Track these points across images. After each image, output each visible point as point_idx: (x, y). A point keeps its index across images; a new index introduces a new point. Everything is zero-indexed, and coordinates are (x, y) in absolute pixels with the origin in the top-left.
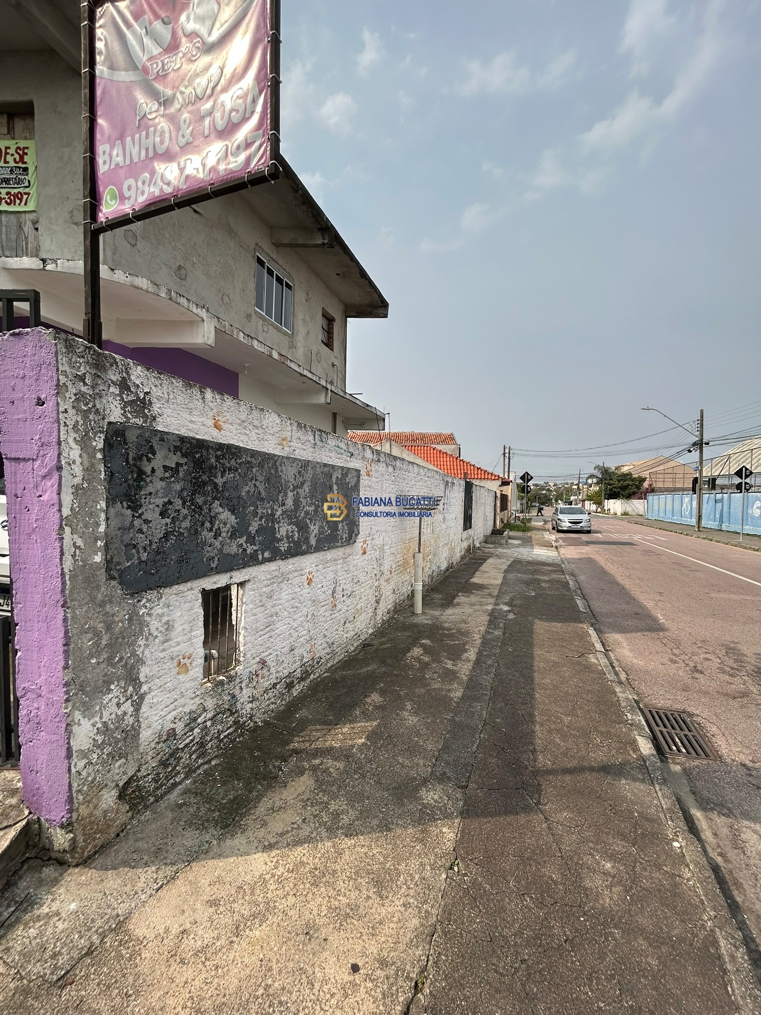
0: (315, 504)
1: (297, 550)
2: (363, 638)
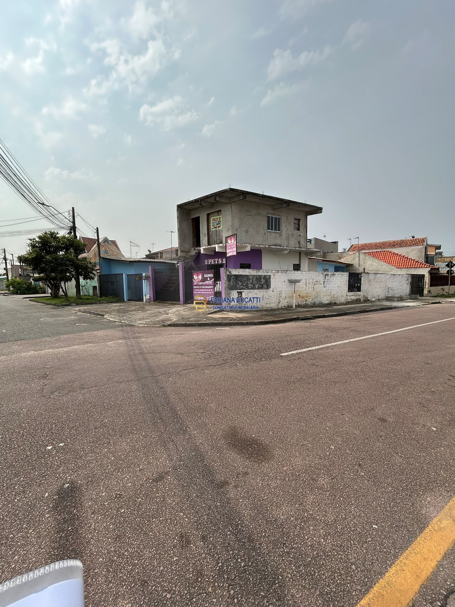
0: (257, 282)
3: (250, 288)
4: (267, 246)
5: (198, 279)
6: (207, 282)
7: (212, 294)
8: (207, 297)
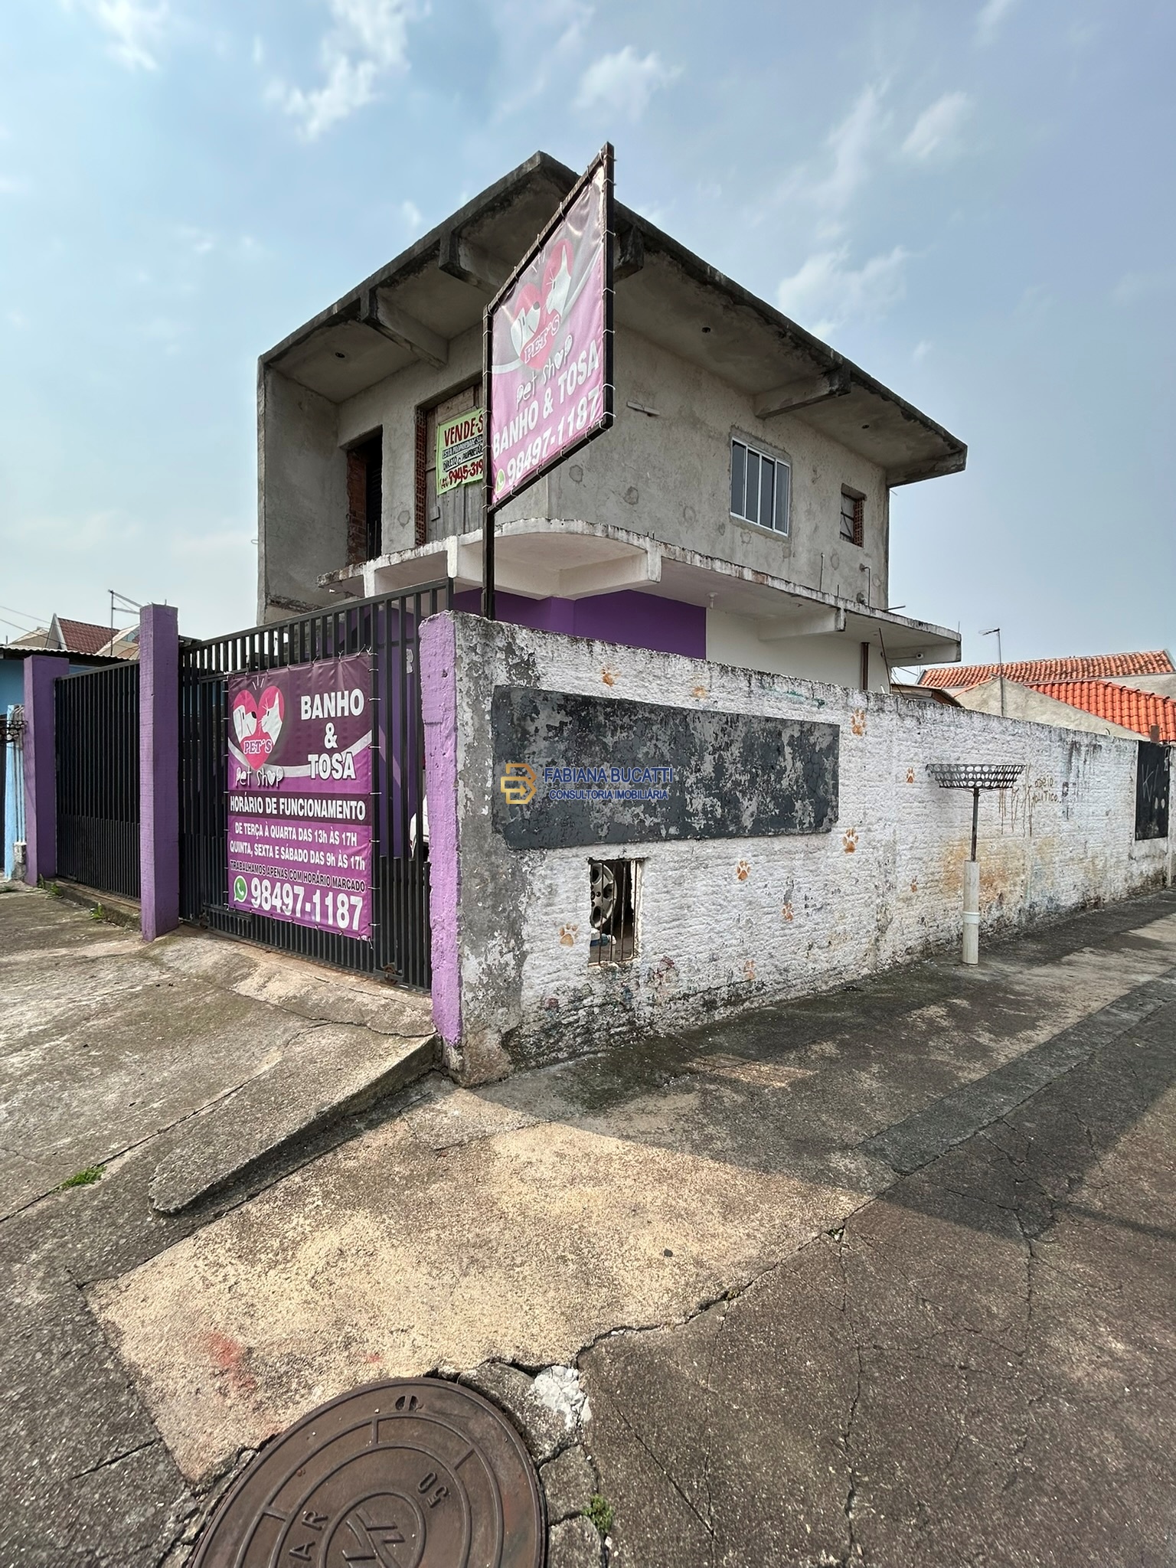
0: (751, 772)
1: (718, 830)
2: (848, 977)
3: (699, 823)
4: (748, 575)
5: (260, 734)
6: (317, 766)
7: (350, 871)
8: (317, 898)
